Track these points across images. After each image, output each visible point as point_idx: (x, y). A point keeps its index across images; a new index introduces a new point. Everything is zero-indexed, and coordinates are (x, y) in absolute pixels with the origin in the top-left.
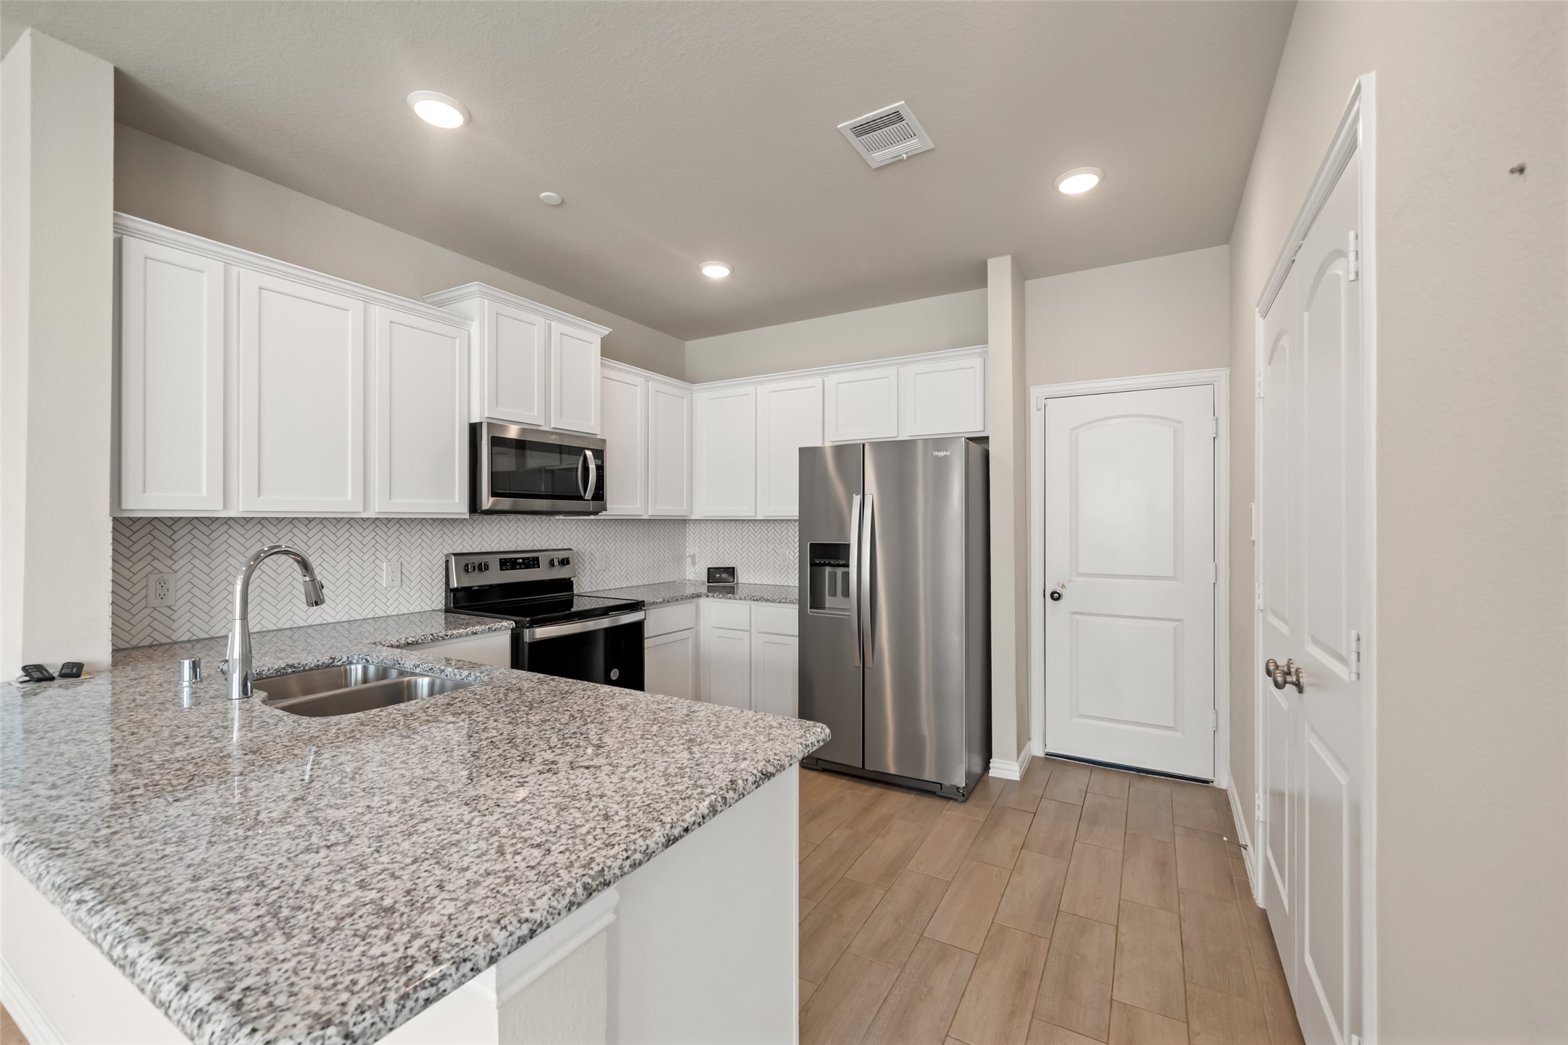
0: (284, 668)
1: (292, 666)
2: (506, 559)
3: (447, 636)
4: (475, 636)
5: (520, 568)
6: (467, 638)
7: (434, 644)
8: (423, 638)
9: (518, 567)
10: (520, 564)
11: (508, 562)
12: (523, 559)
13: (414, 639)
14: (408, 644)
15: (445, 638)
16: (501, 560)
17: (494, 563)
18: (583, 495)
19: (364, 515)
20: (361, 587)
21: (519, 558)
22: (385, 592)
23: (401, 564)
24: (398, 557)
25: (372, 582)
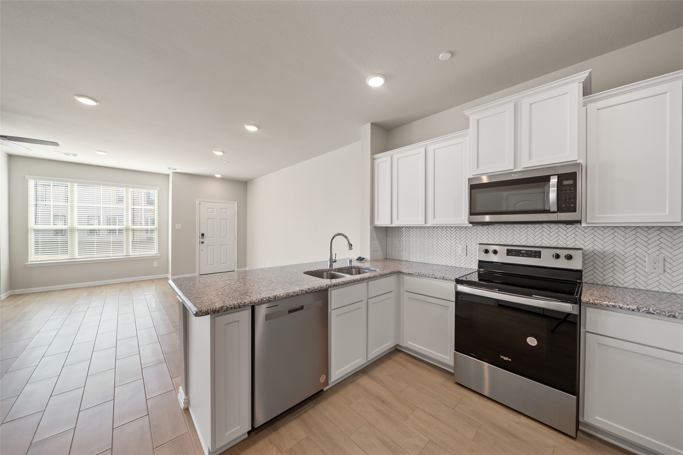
1: (368, 268)
2: (512, 250)
3: (424, 275)
4: (436, 279)
5: (523, 256)
6: (432, 279)
7: (418, 277)
8: (415, 273)
9: (521, 255)
10: (523, 253)
12: (527, 251)
13: (412, 272)
14: (409, 274)
16: (508, 250)
17: (502, 250)
18: (549, 209)
19: (426, 225)
20: (450, 253)
21: (523, 250)
22: (460, 258)
23: (467, 246)
24: (465, 243)
25: (455, 252)
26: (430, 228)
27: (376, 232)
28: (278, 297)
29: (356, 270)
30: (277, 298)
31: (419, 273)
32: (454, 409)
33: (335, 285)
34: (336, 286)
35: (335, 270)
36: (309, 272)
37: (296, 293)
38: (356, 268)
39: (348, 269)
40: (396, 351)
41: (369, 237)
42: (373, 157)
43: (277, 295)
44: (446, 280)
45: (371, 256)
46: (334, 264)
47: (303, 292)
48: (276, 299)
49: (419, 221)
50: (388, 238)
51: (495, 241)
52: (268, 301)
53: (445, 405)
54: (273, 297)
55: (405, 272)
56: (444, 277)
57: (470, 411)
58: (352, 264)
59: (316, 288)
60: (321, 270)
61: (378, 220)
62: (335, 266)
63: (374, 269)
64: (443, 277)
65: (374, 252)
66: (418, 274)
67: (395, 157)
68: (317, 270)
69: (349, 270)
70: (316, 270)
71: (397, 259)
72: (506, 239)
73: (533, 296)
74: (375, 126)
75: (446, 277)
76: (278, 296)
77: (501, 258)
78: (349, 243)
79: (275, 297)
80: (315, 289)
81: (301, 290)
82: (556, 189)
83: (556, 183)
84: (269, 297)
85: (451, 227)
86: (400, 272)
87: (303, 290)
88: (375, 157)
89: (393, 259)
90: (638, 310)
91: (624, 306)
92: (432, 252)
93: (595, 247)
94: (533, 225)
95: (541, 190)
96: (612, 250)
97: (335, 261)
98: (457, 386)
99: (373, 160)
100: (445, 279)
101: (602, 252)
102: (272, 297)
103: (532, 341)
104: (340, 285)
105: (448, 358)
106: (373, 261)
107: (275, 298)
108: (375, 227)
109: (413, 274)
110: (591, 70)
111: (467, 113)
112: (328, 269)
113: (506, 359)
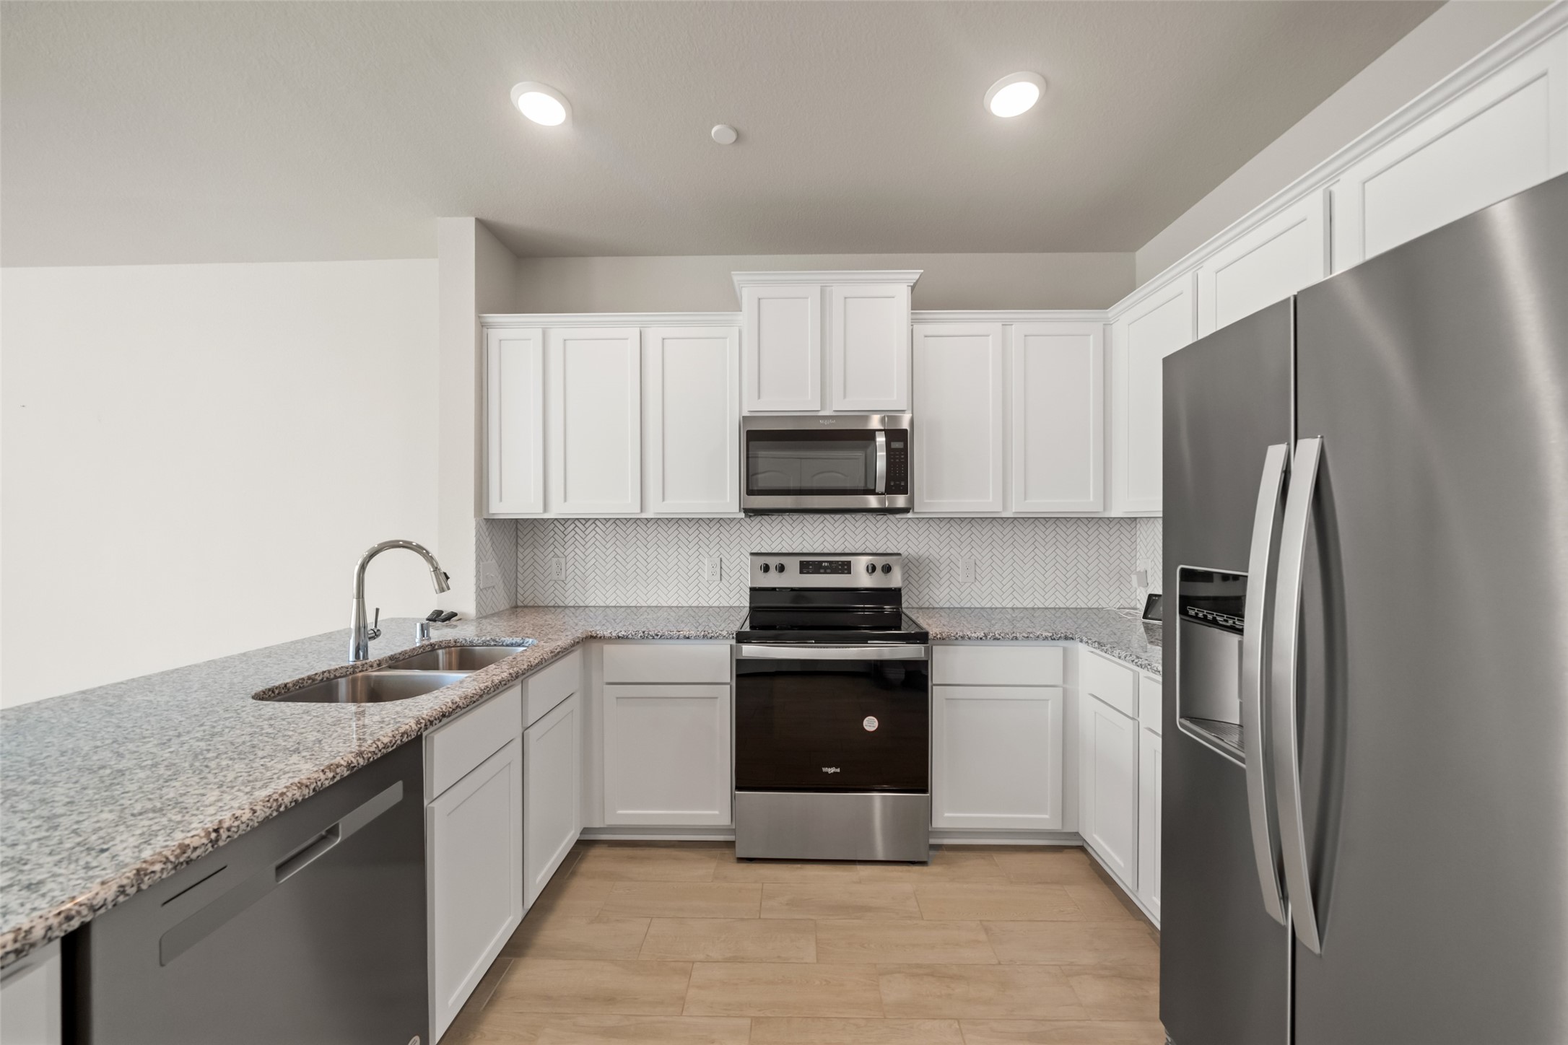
0: (488, 641)
1: (494, 640)
2: (808, 562)
3: (658, 635)
4: (687, 641)
5: (825, 573)
6: (671, 641)
7: (644, 641)
8: (634, 634)
9: (822, 571)
10: (826, 568)
11: (811, 565)
12: (830, 562)
13: (625, 634)
14: (619, 637)
15: (656, 637)
16: (801, 563)
17: (793, 565)
18: (873, 488)
19: (644, 516)
20: (687, 578)
21: (825, 562)
22: (707, 585)
23: (721, 560)
24: (718, 553)
25: (697, 574)
26: (659, 522)
27: (491, 534)
28: (229, 830)
29: (450, 654)
30: (224, 834)
31: (644, 632)
32: (760, 918)
33: (444, 716)
34: (446, 716)
35: (379, 665)
36: (272, 690)
37: (312, 787)
38: (449, 647)
39: (422, 653)
40: (583, 846)
41: (473, 548)
42: (483, 320)
43: (220, 822)
44: (711, 638)
45: (478, 605)
46: (371, 644)
47: (338, 770)
48: (221, 843)
49: (626, 505)
50: (521, 550)
51: (773, 546)
52: (175, 868)
53: (742, 919)
54: (205, 841)
55: (607, 634)
56: (706, 633)
57: (787, 904)
58: (431, 635)
59: (386, 740)
60: (324, 672)
61: (501, 500)
62: (377, 651)
63: (518, 640)
64: (703, 633)
65: (485, 592)
66: (642, 634)
67: (556, 335)
68: (309, 678)
69: (425, 658)
70: (302, 676)
71: (550, 605)
72: (791, 543)
73: (869, 642)
74: (490, 232)
75: (710, 631)
76: (226, 825)
77: (794, 579)
78: (436, 569)
79: (213, 835)
80: (381, 746)
81: (329, 767)
82: (885, 453)
83: (884, 443)
84: (184, 848)
85: (688, 519)
86: (592, 637)
87: (338, 766)
88: (490, 320)
89: (539, 607)
90: (986, 636)
91: (973, 635)
92: (645, 578)
93: (909, 550)
94: (832, 516)
95: (859, 454)
96: (927, 554)
97: (376, 635)
98: (743, 865)
99: (482, 326)
100: (709, 636)
101: (917, 557)
102: (196, 842)
103: (871, 724)
104: (459, 709)
105: (717, 812)
106: (486, 617)
107: (214, 842)
108: (487, 520)
109: (630, 636)
110: (922, 271)
111: (737, 277)
112: (354, 667)
113: (831, 770)
